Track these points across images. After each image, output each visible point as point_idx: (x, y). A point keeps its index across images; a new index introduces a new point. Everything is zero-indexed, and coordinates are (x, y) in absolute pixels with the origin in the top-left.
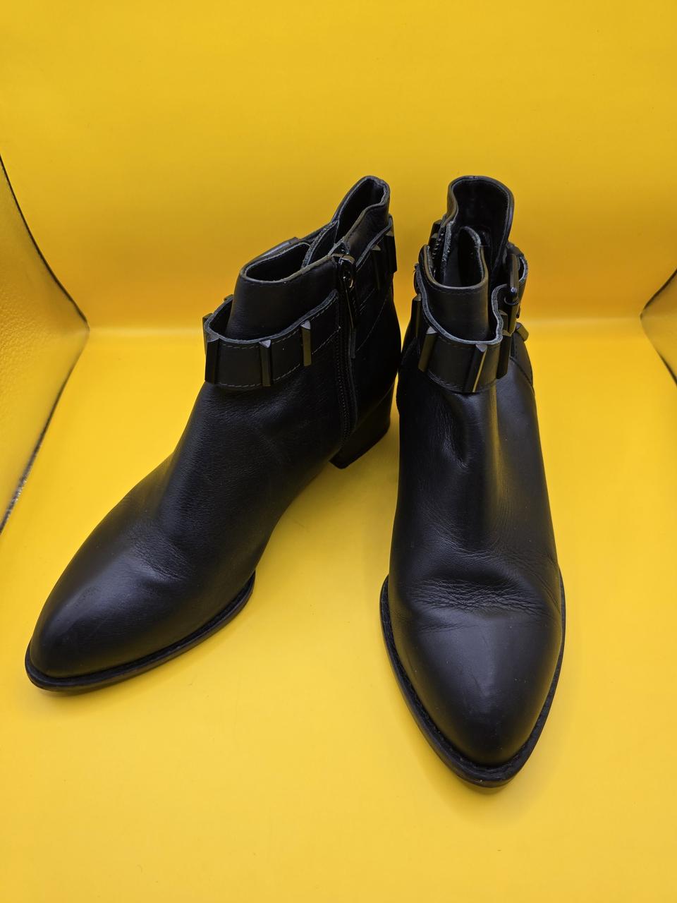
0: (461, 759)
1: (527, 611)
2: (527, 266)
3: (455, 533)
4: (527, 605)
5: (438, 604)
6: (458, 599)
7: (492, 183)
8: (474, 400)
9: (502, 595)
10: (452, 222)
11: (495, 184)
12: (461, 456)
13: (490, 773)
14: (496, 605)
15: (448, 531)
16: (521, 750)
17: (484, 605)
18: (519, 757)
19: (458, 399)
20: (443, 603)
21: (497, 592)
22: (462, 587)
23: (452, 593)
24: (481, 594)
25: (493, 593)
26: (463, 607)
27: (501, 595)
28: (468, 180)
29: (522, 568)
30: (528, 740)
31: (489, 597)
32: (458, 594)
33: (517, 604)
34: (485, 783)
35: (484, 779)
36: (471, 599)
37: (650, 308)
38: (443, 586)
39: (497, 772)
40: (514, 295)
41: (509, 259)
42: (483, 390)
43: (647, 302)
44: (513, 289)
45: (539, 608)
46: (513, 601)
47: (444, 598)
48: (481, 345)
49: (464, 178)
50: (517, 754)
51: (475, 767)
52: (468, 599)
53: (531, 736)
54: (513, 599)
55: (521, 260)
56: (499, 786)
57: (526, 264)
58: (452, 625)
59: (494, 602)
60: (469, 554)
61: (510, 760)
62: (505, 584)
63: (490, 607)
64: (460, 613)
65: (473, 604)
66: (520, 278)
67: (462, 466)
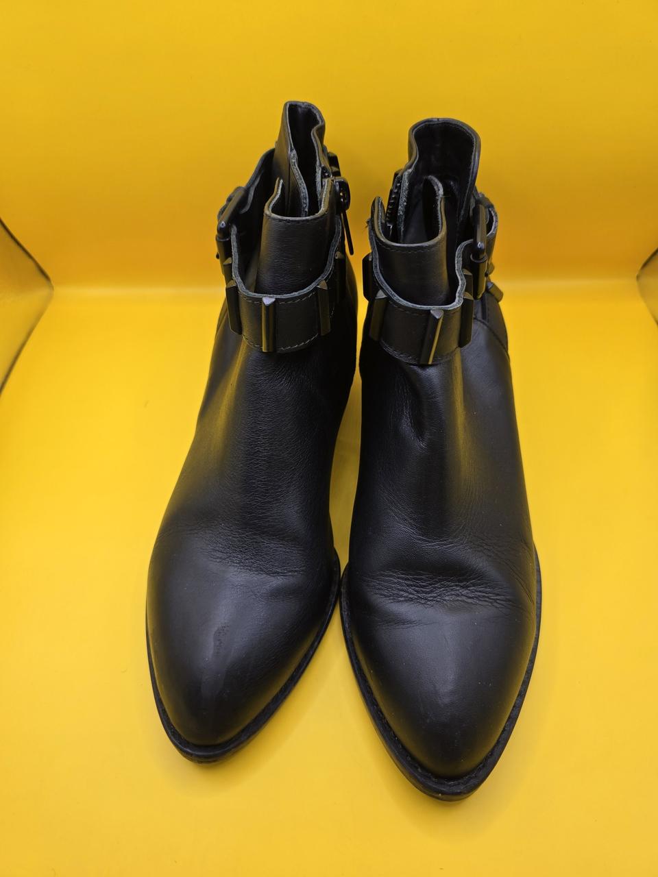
0: (419, 770)
1: (495, 604)
2: (497, 219)
3: (414, 519)
4: (496, 598)
5: (396, 598)
6: (418, 592)
7: (458, 126)
8: (432, 373)
9: (468, 587)
10: (410, 170)
11: (460, 127)
12: (420, 434)
13: (450, 786)
14: (460, 599)
15: (406, 517)
16: (486, 758)
17: (447, 598)
18: (483, 766)
19: (414, 370)
20: (401, 596)
21: (462, 584)
22: (422, 579)
23: (412, 585)
24: (444, 586)
25: (456, 586)
26: (423, 601)
27: (466, 587)
28: (431, 123)
29: (490, 556)
30: (495, 747)
31: (452, 590)
32: (417, 587)
33: (483, 596)
34: (444, 797)
35: (443, 793)
36: (431, 592)
37: (647, 268)
38: (402, 578)
39: (459, 784)
40: (481, 251)
41: (476, 211)
42: (442, 361)
43: (643, 262)
44: (480, 244)
45: (509, 600)
46: (480, 594)
47: (403, 590)
48: (436, 311)
49: (428, 121)
50: (481, 763)
51: (434, 779)
52: (429, 593)
53: (498, 742)
54: (480, 592)
55: (490, 212)
56: (460, 800)
57: (496, 216)
58: (411, 622)
59: (458, 595)
60: (429, 542)
61: (472, 771)
62: (470, 576)
63: (454, 601)
64: (420, 607)
65: (435, 597)
66: (488, 233)
67: (419, 446)
